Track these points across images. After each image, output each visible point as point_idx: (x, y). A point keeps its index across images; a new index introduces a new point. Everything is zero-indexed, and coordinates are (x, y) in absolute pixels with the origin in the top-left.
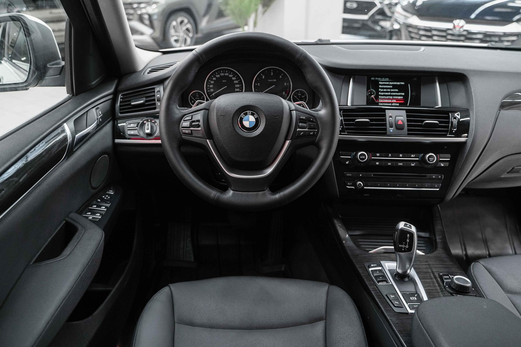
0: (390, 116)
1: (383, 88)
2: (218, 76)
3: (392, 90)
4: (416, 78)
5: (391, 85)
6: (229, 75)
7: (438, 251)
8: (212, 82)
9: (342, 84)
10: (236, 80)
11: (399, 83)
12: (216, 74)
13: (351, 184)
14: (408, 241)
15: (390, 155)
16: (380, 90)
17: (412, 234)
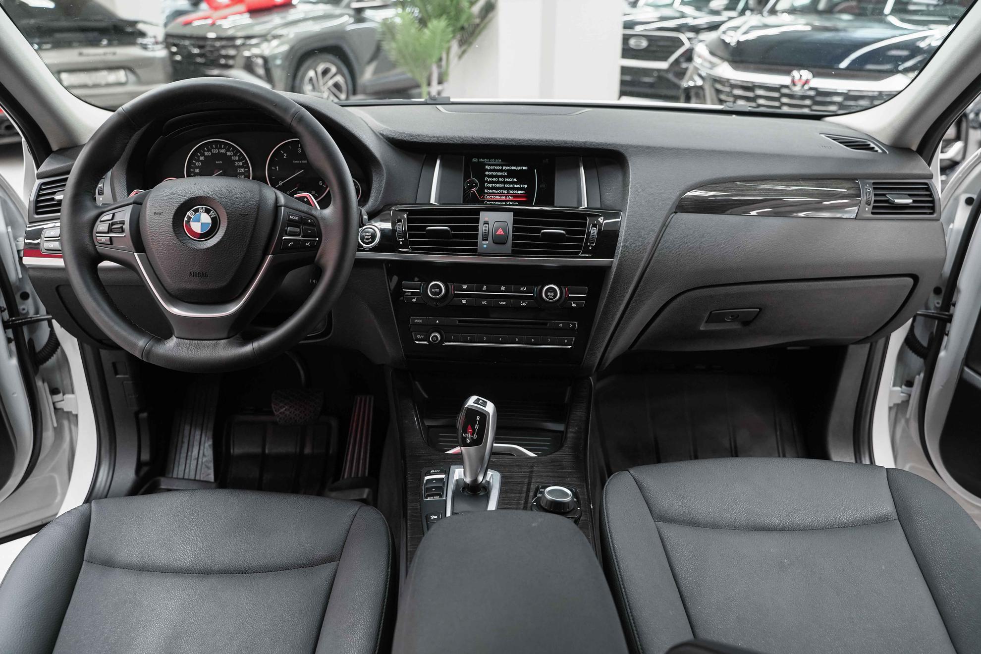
0: (485, 221)
1: (492, 176)
2: (208, 154)
3: (506, 180)
4: (547, 160)
5: (505, 171)
6: (226, 152)
7: (561, 452)
8: (198, 164)
9: (421, 168)
10: (239, 161)
11: (518, 168)
12: (205, 151)
14: (477, 427)
15: (485, 287)
16: (486, 179)
17: (484, 416)
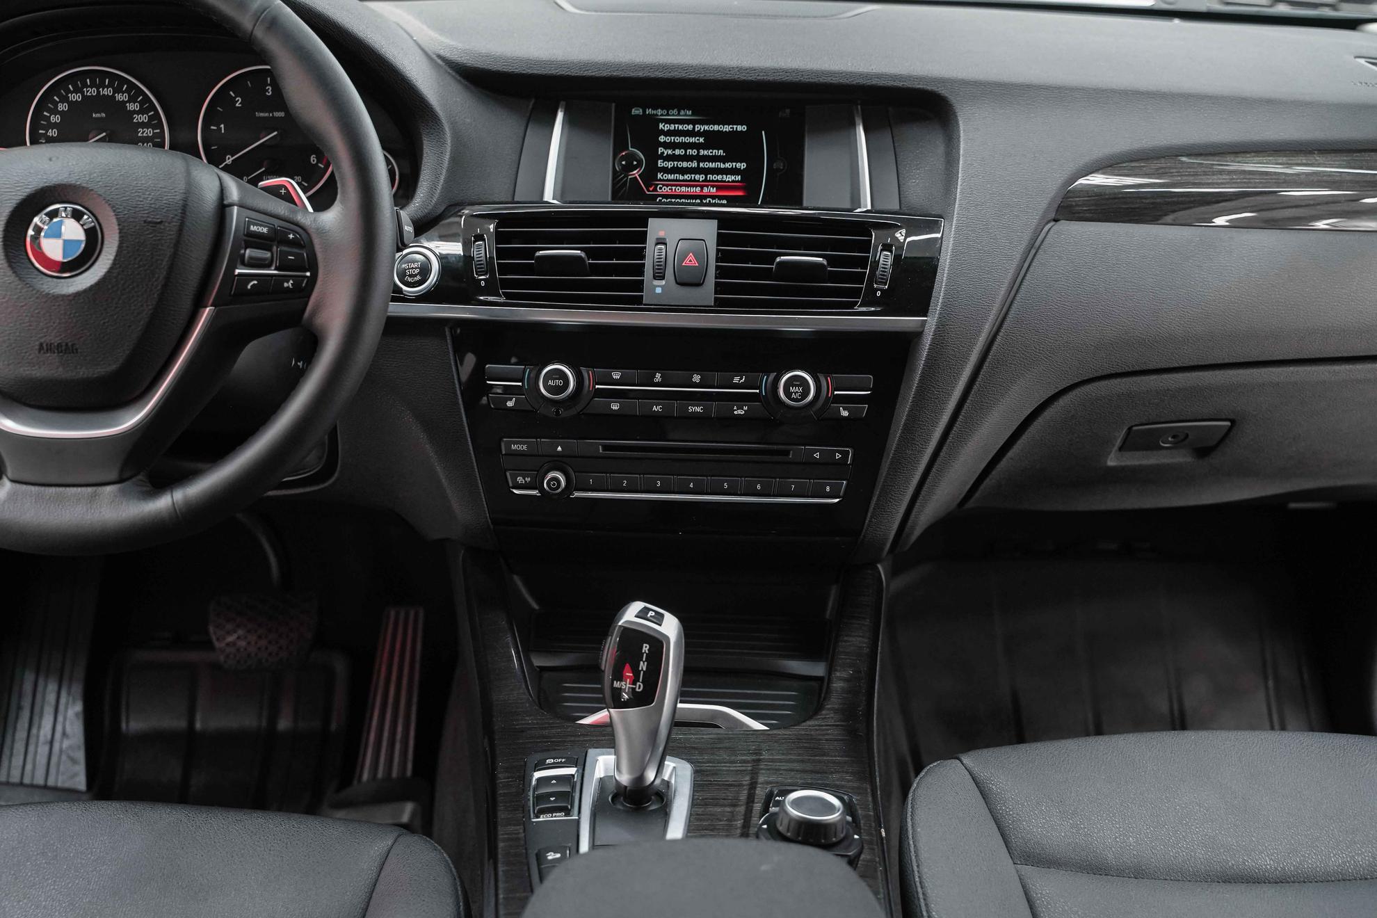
0: (657, 239)
1: (673, 146)
2: (76, 97)
3: (702, 152)
4: (788, 111)
5: (699, 134)
6: (114, 93)
7: (817, 719)
8: (55, 119)
9: (523, 128)
10: (141, 112)
11: (727, 128)
12: (68, 91)
13: (528, 479)
14: (643, 666)
15: (658, 375)
16: (661, 150)
17: (658, 644)
